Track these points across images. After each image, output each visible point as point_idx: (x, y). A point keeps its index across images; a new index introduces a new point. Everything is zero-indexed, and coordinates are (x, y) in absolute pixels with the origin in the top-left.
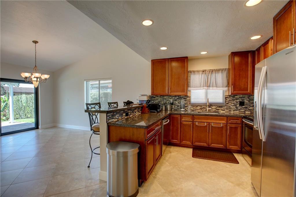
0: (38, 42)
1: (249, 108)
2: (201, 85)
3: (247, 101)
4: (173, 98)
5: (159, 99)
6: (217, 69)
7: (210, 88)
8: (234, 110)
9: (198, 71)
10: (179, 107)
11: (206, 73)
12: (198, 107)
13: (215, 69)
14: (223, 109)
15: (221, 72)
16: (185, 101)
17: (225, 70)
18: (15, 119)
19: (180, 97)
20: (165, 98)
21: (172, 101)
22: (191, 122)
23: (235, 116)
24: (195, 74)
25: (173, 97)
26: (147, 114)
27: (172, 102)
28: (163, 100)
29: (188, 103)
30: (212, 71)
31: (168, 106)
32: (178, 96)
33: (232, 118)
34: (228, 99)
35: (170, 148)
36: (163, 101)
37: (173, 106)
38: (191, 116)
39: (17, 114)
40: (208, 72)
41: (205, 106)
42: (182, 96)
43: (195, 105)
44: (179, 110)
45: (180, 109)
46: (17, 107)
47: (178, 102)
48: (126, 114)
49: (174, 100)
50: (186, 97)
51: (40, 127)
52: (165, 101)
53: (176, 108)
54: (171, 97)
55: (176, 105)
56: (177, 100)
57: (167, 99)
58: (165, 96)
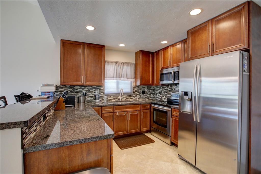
1: (148, 96)
2: (114, 76)
3: (147, 91)
4: (86, 88)
6: (127, 63)
7: (122, 79)
8: (139, 98)
9: (112, 62)
10: (93, 98)
11: (119, 64)
12: (112, 97)
13: (126, 62)
14: (131, 97)
15: (130, 65)
16: (100, 91)
17: (133, 64)
19: (93, 87)
20: (77, 88)
21: (85, 92)
22: (112, 113)
23: (146, 103)
24: (109, 65)
25: (86, 87)
28: (74, 90)
29: (102, 93)
30: (123, 63)
31: (81, 98)
32: (92, 86)
33: (144, 105)
34: (135, 89)
36: (74, 92)
37: (87, 97)
38: (112, 107)
40: (121, 64)
41: (118, 96)
42: (95, 86)
43: (109, 95)
44: (93, 102)
45: (94, 100)
49: (87, 91)
50: (100, 87)
52: (76, 92)
53: (90, 100)
54: (83, 88)
55: (89, 95)
56: (90, 91)
57: (78, 89)
58: (76, 86)
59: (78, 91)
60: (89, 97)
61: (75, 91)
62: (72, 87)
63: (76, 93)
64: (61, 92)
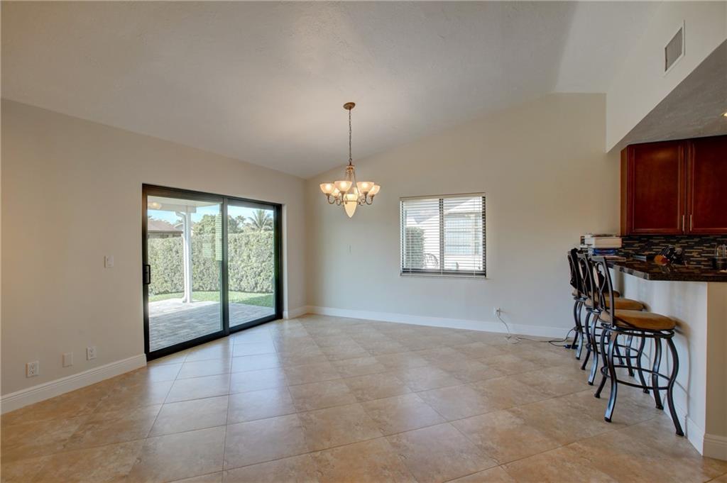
18: (194, 290)
19: (707, 240)
25: (683, 238)
32: (700, 237)
39: (166, 282)
46: (166, 265)
47: (700, 253)
49: (686, 247)
51: (286, 313)
55: (692, 259)
56: (695, 248)
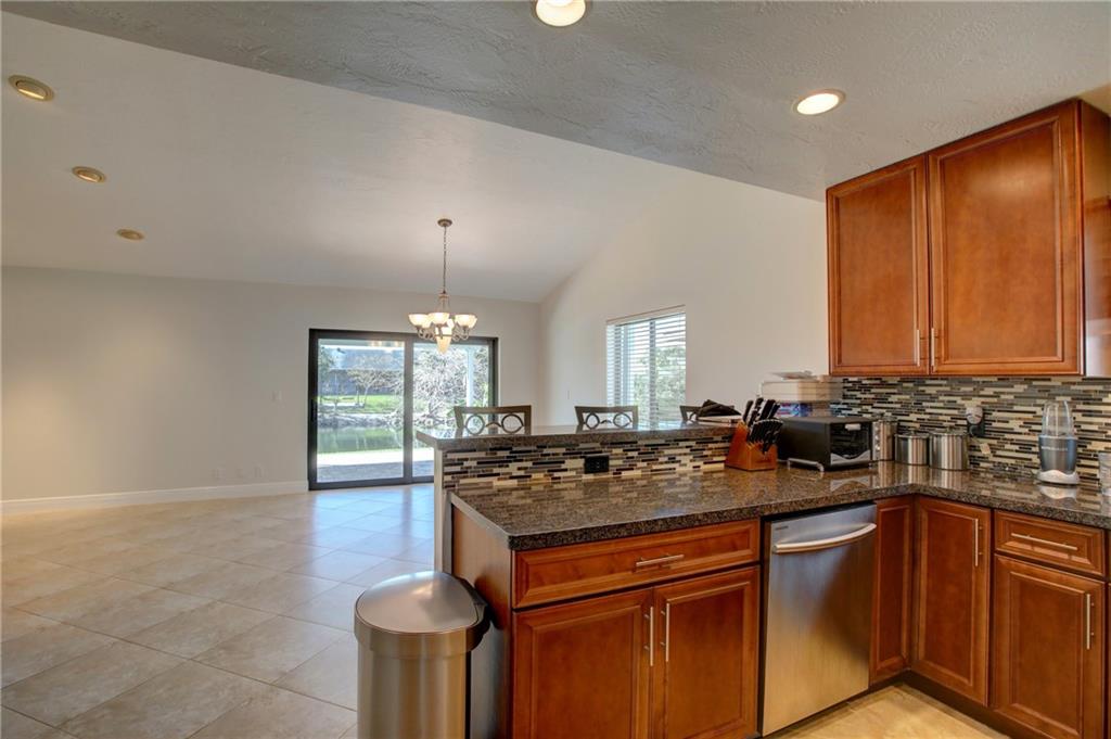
0: (450, 222)
4: (989, 391)
5: (894, 398)
10: (1029, 457)
20: (932, 391)
21: (979, 411)
22: (1095, 583)
25: (990, 384)
26: (750, 475)
27: (975, 420)
28: (919, 402)
31: (938, 444)
32: (1028, 379)
35: (912, 710)
38: (1089, 533)
42: (1056, 382)
47: (1027, 424)
48: (585, 465)
52: (928, 411)
53: (1013, 461)
54: (969, 389)
55: (1007, 436)
56: (1016, 408)
57: (941, 398)
58: (928, 382)
59: (941, 405)
60: (1008, 446)
61: (924, 404)
62: (911, 385)
63: (928, 417)
64: (864, 407)
